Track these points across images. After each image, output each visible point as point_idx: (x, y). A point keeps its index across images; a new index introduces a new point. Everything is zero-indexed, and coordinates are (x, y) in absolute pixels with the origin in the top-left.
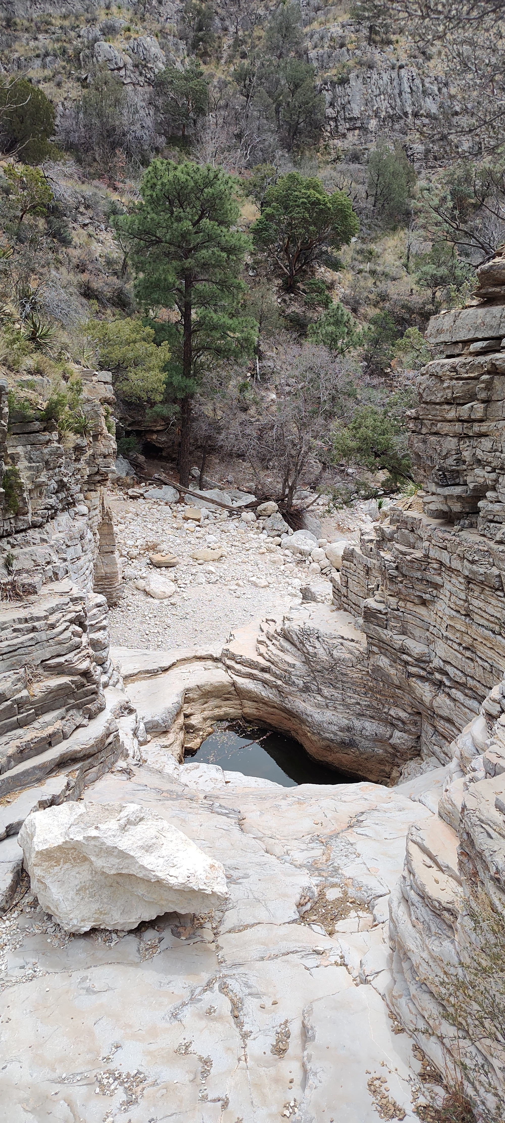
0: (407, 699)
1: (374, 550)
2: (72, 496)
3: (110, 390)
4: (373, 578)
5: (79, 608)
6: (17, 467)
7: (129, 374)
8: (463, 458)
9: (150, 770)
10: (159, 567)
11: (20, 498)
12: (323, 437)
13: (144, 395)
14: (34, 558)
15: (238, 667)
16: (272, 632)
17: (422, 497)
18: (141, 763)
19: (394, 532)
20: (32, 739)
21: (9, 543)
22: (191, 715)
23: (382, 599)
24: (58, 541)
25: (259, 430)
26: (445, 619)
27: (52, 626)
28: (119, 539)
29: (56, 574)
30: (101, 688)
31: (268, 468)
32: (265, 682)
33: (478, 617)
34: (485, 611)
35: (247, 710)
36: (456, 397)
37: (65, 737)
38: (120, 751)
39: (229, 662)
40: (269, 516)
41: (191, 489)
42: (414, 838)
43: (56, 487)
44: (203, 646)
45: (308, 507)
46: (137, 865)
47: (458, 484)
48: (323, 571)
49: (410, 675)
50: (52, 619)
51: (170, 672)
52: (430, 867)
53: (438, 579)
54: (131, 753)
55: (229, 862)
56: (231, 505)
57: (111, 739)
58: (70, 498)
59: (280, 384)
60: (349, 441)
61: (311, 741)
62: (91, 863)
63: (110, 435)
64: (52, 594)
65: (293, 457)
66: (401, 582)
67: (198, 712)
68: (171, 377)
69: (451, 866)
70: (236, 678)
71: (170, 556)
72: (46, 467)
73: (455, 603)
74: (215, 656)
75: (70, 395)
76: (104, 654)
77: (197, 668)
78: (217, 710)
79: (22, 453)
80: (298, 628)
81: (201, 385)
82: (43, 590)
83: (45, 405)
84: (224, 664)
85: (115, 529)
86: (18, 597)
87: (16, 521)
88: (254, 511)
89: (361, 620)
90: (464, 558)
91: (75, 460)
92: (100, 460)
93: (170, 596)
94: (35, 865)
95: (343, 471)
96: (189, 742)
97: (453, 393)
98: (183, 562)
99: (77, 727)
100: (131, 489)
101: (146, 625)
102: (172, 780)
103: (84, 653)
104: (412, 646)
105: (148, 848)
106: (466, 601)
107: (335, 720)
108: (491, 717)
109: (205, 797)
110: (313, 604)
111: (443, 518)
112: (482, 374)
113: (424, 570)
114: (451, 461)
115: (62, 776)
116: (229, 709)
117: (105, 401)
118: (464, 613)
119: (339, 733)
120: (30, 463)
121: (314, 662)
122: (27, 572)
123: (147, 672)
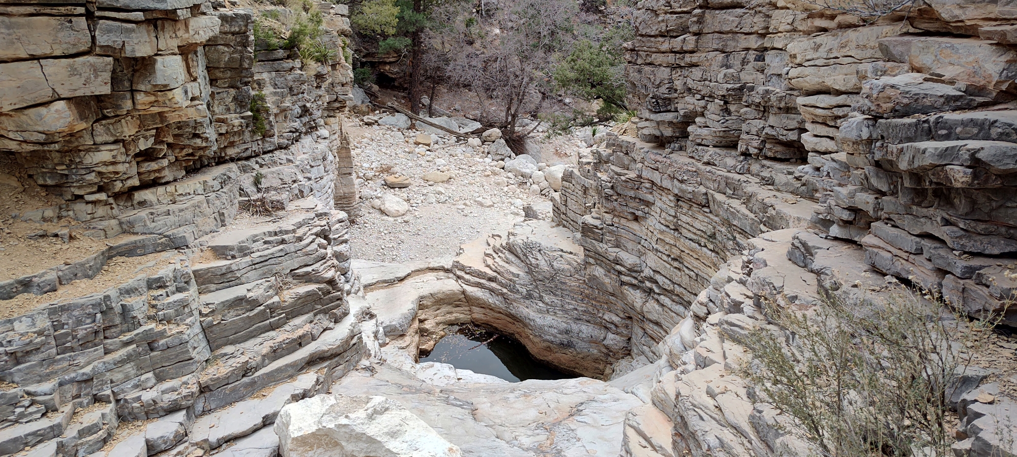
0: (620, 305)
1: (591, 171)
2: (314, 120)
3: (347, 23)
4: (591, 197)
5: (324, 223)
6: (263, 92)
7: (364, 8)
8: (675, 87)
9: (391, 368)
10: (393, 188)
11: (266, 121)
12: (543, 69)
13: (377, 28)
14: (281, 177)
15: (467, 277)
16: (498, 246)
17: (635, 123)
18: (382, 362)
19: (610, 155)
20: (284, 340)
21: (257, 162)
22: (425, 320)
23: (598, 216)
24: (302, 161)
25: (484, 62)
26: (655, 233)
27: (300, 239)
28: (356, 161)
29: (301, 192)
30: (345, 295)
31: (492, 98)
32: (492, 290)
33: (685, 231)
34: (692, 226)
35: (475, 316)
36: (670, 30)
37: (314, 339)
38: (363, 351)
39: (459, 273)
40: (494, 142)
41: (421, 116)
42: (631, 423)
43: (300, 112)
44: (436, 259)
45: (529, 133)
46: (384, 449)
47: (669, 111)
48: (543, 193)
49: (623, 283)
50: (300, 233)
51: (405, 282)
52: (645, 447)
53: (649, 198)
54: (373, 353)
55: (464, 446)
56: (458, 132)
57: (355, 340)
58: (312, 123)
59: (503, 19)
60: (567, 72)
61: (533, 343)
62: (342, 448)
63: (347, 64)
64: (299, 210)
65: (515, 87)
66: (616, 200)
67: (430, 318)
68: (402, 11)
69: (663, 446)
70: (465, 287)
71: (403, 177)
72: (290, 93)
73: (665, 218)
74: (446, 267)
75: (311, 26)
76: (346, 265)
77: (430, 278)
78: (449, 316)
79: (267, 80)
80: (522, 242)
81: (430, 19)
82: (291, 207)
83: (288, 34)
84: (455, 274)
85: (353, 153)
86: (267, 212)
87: (263, 142)
88: (480, 137)
89: (579, 235)
90: (674, 178)
91: (317, 87)
92: (338, 89)
93: (403, 215)
94: (291, 450)
95: (560, 101)
96: (423, 344)
97: (667, 26)
98: (415, 183)
99: (325, 330)
100: (367, 117)
101: (382, 241)
102: (411, 377)
103: (329, 263)
104: (625, 258)
105: (393, 434)
106: (675, 217)
107: (555, 323)
108: (698, 319)
109: (441, 391)
110: (535, 221)
111: (655, 142)
112: (695, 9)
113: (637, 189)
114: (663, 89)
115: (312, 373)
116: (459, 315)
117: (342, 33)
118: (673, 227)
119: (558, 335)
120: (275, 88)
121: (536, 272)
122: (276, 189)
123: (385, 281)
